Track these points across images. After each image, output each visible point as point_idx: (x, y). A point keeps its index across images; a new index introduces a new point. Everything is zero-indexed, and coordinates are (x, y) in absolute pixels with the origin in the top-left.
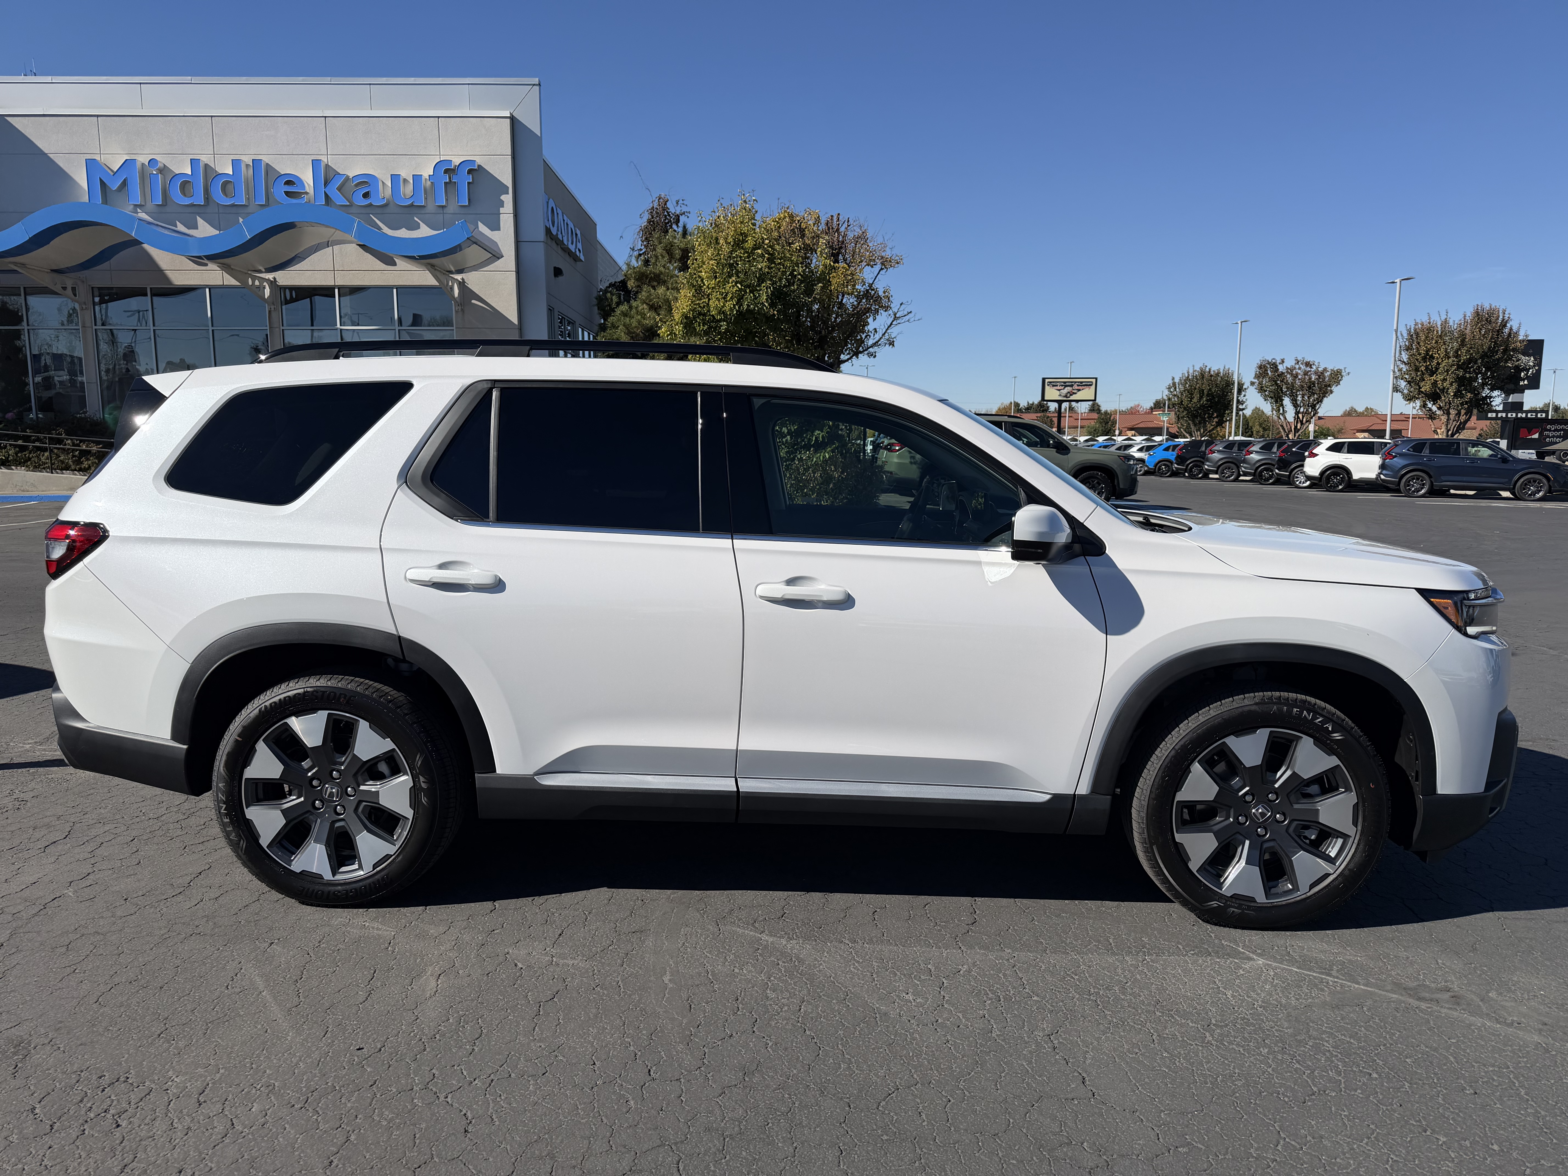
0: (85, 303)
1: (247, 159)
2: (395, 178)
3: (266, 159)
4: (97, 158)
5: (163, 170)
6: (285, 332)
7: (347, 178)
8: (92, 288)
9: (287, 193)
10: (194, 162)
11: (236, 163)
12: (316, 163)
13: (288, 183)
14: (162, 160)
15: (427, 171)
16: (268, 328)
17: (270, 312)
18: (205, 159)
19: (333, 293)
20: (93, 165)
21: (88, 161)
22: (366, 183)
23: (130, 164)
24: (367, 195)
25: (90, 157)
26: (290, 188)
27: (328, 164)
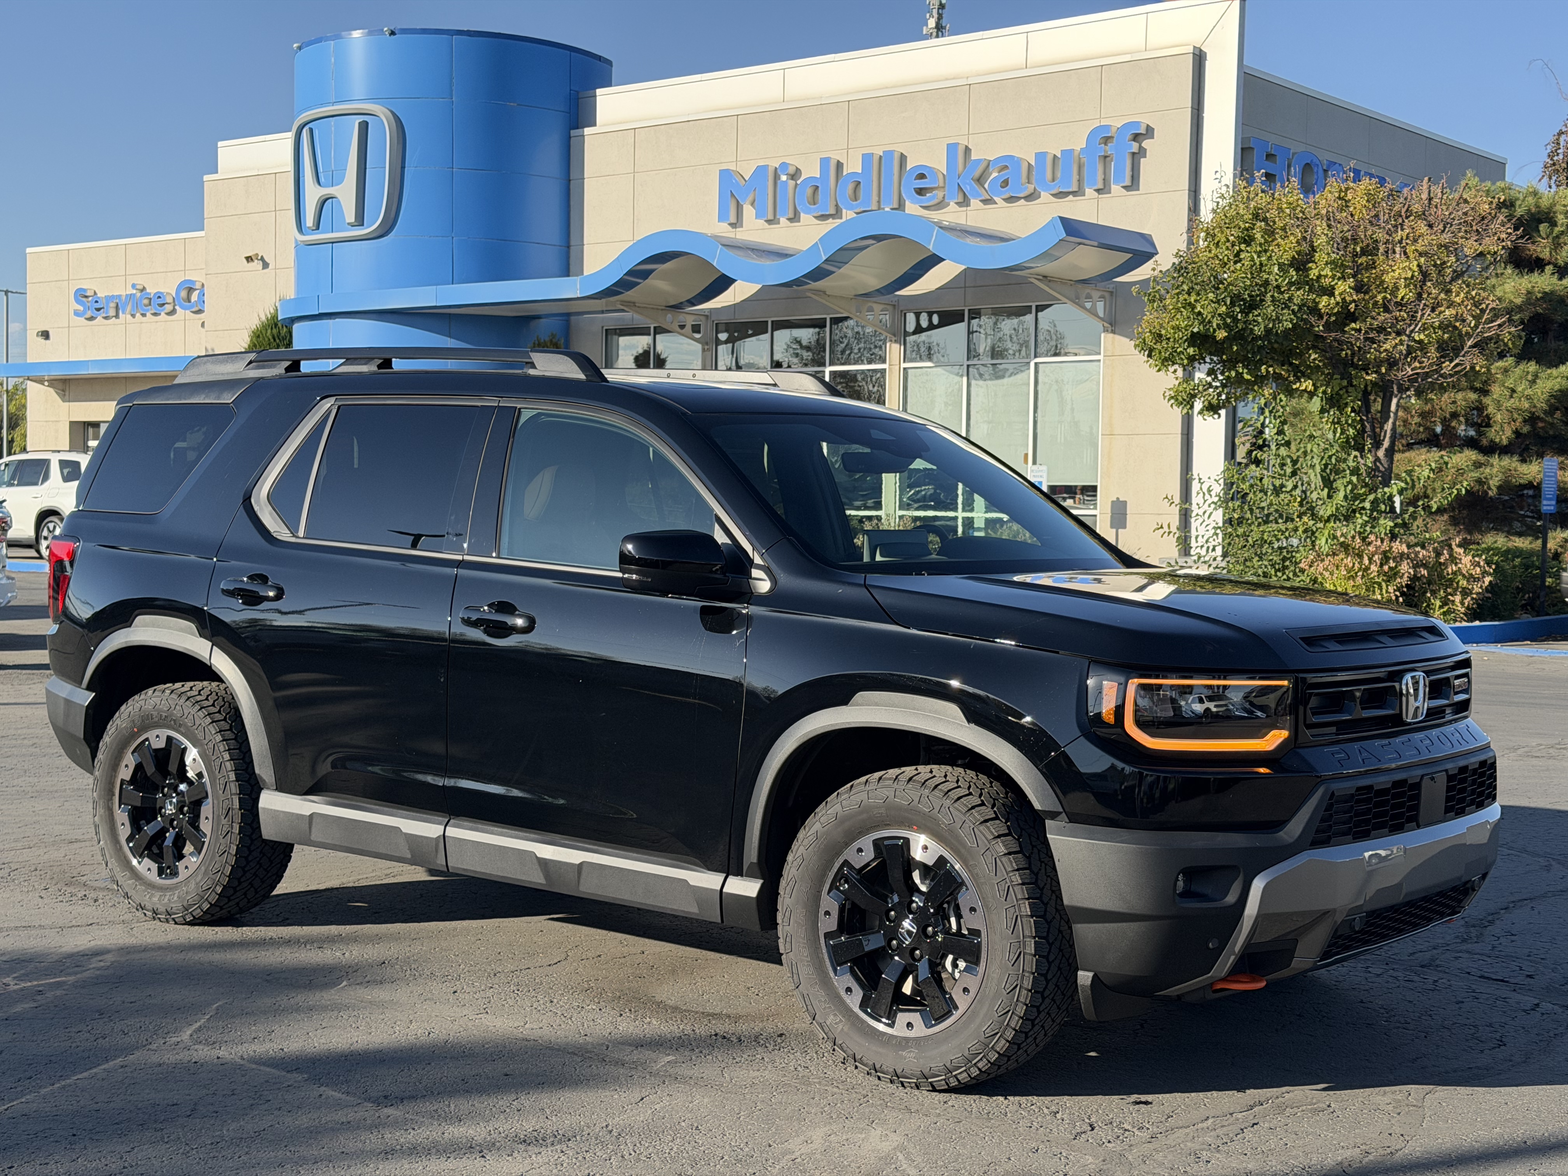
0: (707, 343)
1: (879, 152)
2: (1039, 156)
3: (900, 149)
4: (733, 167)
6: (906, 370)
7: (988, 163)
8: (717, 324)
9: (920, 192)
10: (825, 162)
11: (867, 158)
12: (952, 148)
13: (922, 176)
16: (886, 366)
18: (836, 156)
19: (963, 315)
20: (726, 176)
21: (722, 172)
22: (1006, 167)
23: (761, 170)
24: (1005, 183)
25: (724, 167)
26: (921, 184)
27: (967, 147)
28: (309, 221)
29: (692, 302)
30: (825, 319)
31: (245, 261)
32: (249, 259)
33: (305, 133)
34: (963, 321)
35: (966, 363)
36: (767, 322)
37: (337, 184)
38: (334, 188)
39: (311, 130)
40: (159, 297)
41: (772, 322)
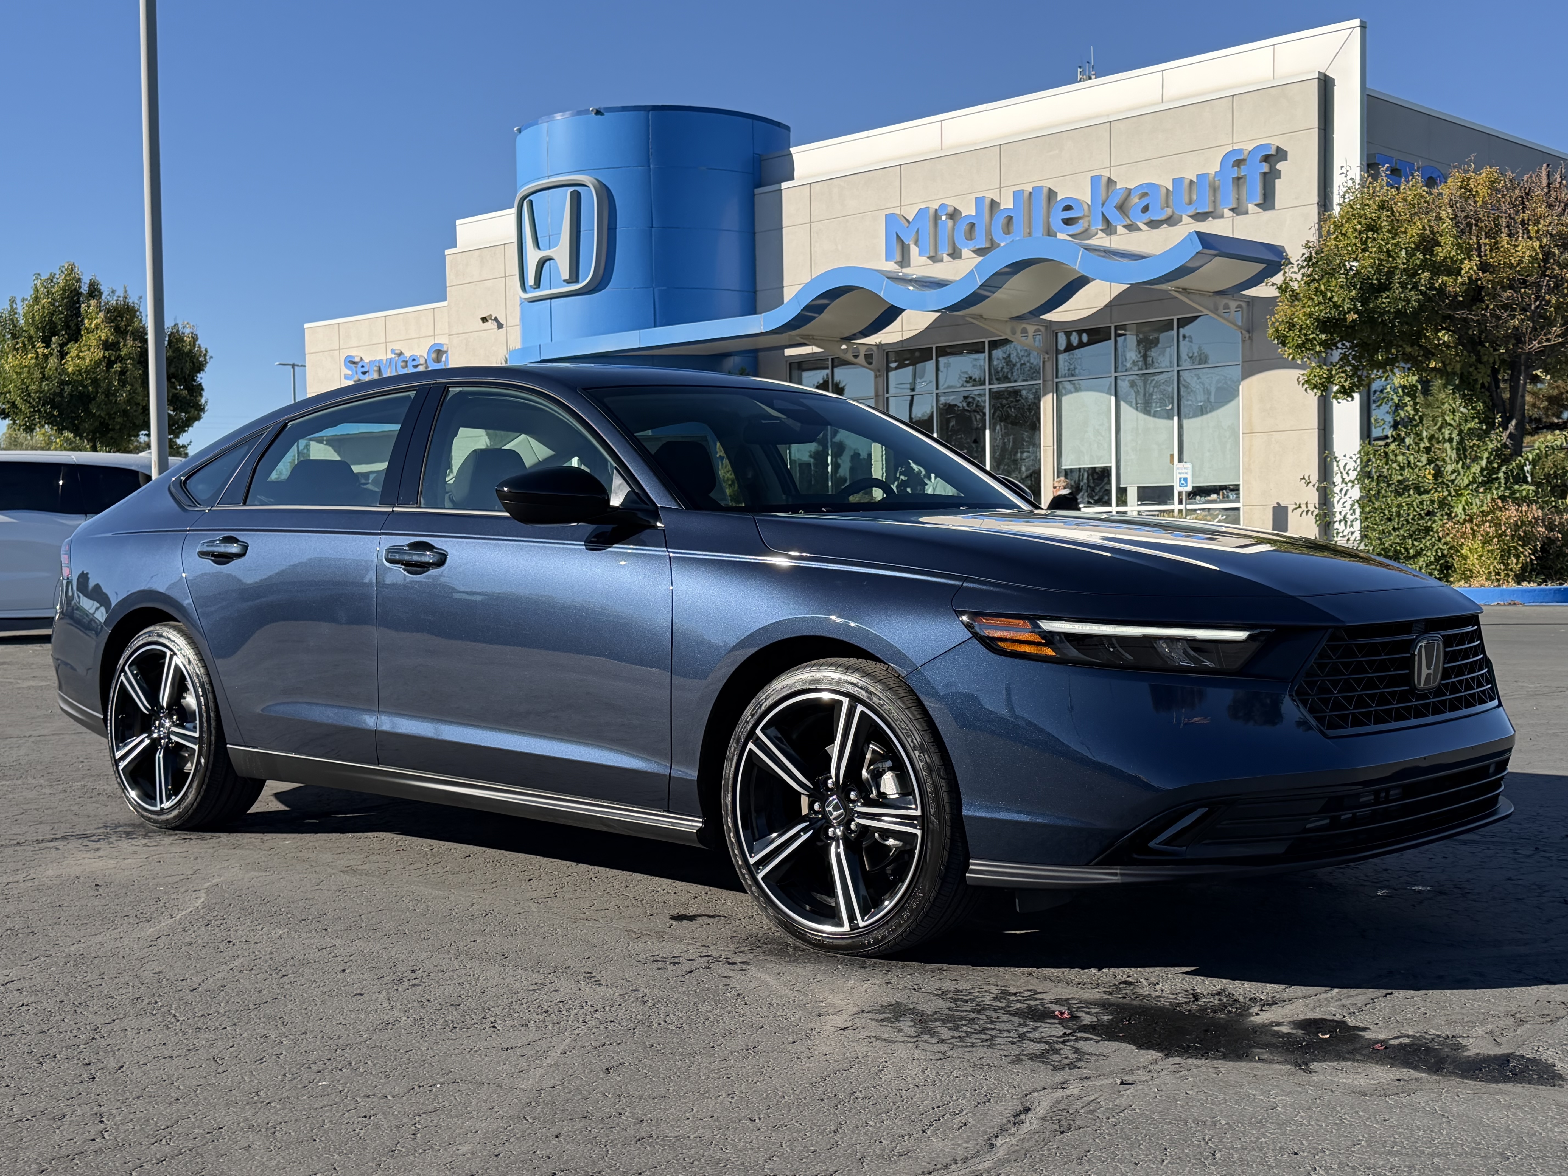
0: (879, 371)
1: (1028, 188)
2: (1177, 182)
4: (897, 211)
5: (954, 215)
6: (1059, 384)
7: (1129, 192)
10: (980, 201)
11: (1017, 195)
12: (1095, 180)
13: (1068, 208)
14: (953, 203)
15: (1213, 168)
16: (1041, 382)
18: (990, 195)
19: (1110, 333)
20: (892, 219)
21: (888, 216)
22: (1146, 194)
23: (923, 212)
24: (1146, 209)
25: (890, 211)
26: (1068, 214)
27: (1109, 179)
28: (531, 280)
29: (864, 333)
30: (984, 342)
31: (481, 321)
32: (484, 320)
33: (525, 205)
34: (1110, 338)
35: (1114, 375)
36: (933, 351)
37: (554, 247)
38: (551, 250)
40: (414, 360)
41: (937, 348)
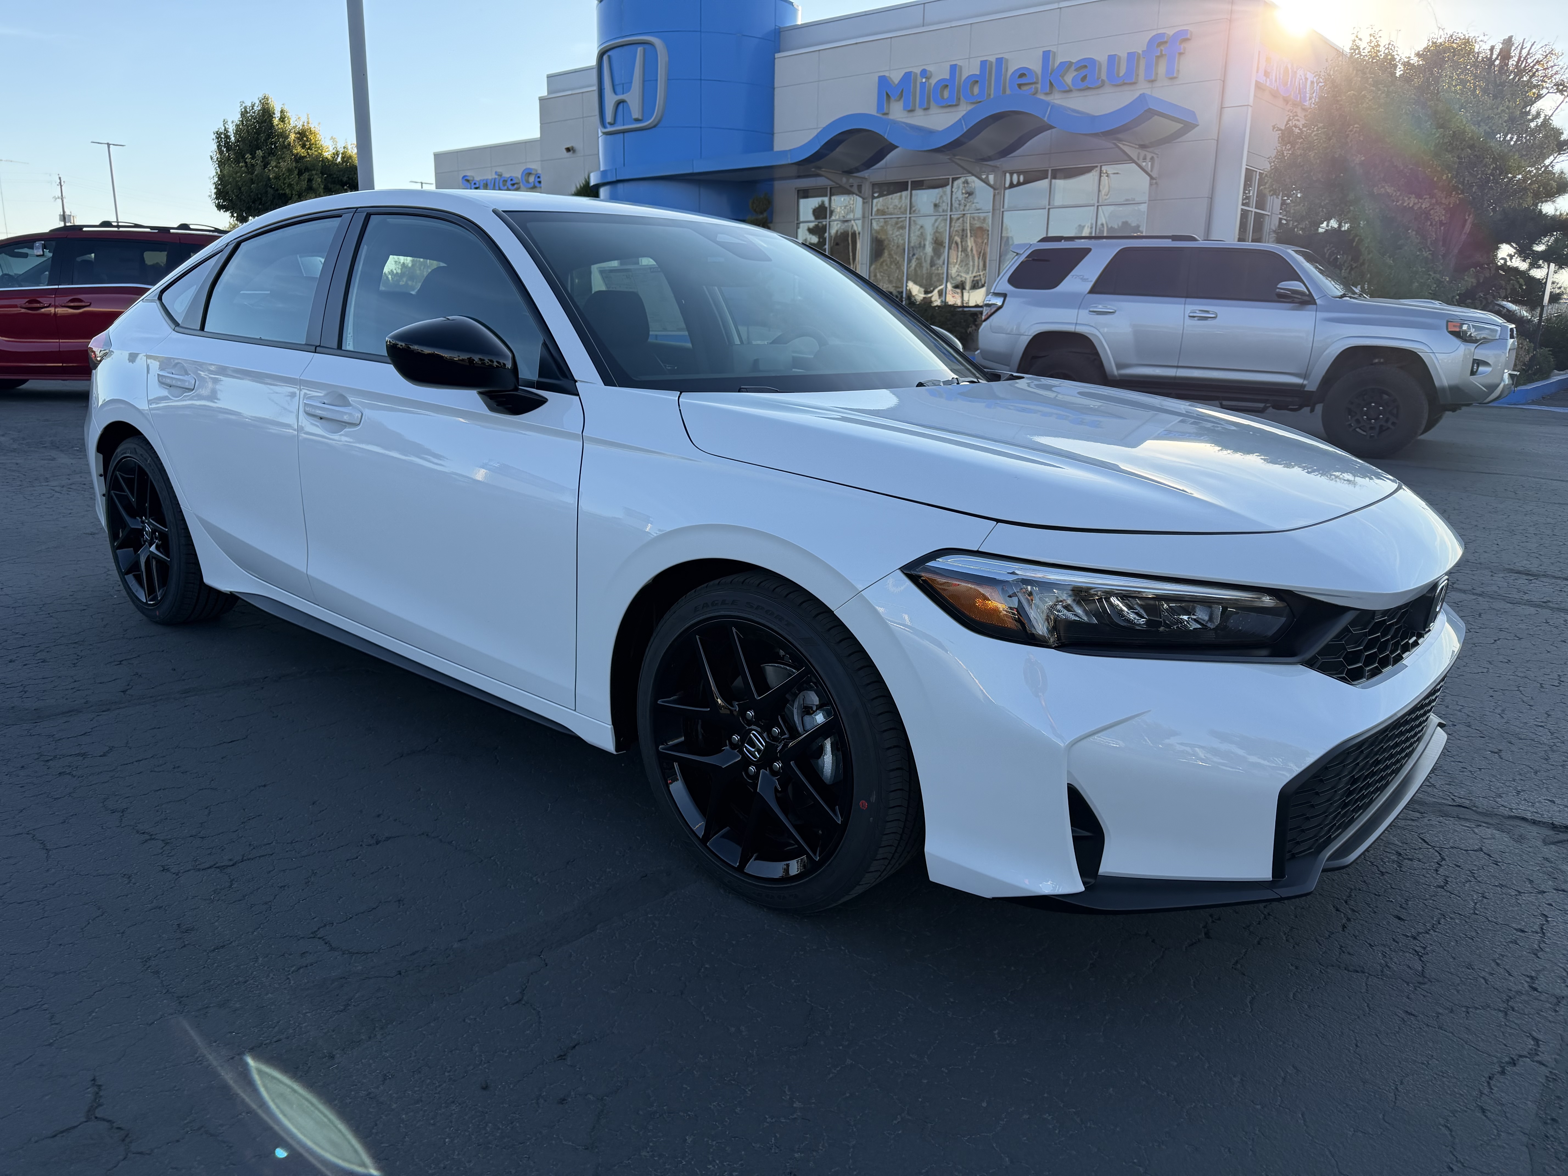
0: (866, 198)
1: (993, 59)
2: (1112, 59)
3: (1007, 57)
5: (930, 78)
6: (1005, 213)
7: (1070, 65)
8: (873, 184)
9: (1020, 86)
10: (952, 68)
11: (983, 63)
12: (1045, 54)
13: (1022, 75)
15: (1141, 47)
16: (991, 210)
17: (994, 196)
18: (960, 64)
19: (1047, 175)
20: (883, 81)
21: (880, 77)
22: (1085, 66)
23: (908, 76)
24: (1084, 78)
25: (882, 74)
26: (1023, 81)
27: (1056, 53)
28: (609, 118)
29: (858, 170)
30: (949, 178)
31: (565, 151)
32: (568, 150)
33: (605, 58)
34: (1047, 178)
35: (1047, 207)
36: (908, 182)
37: (626, 93)
38: (625, 95)
39: (609, 57)
40: (512, 180)
41: (912, 182)
